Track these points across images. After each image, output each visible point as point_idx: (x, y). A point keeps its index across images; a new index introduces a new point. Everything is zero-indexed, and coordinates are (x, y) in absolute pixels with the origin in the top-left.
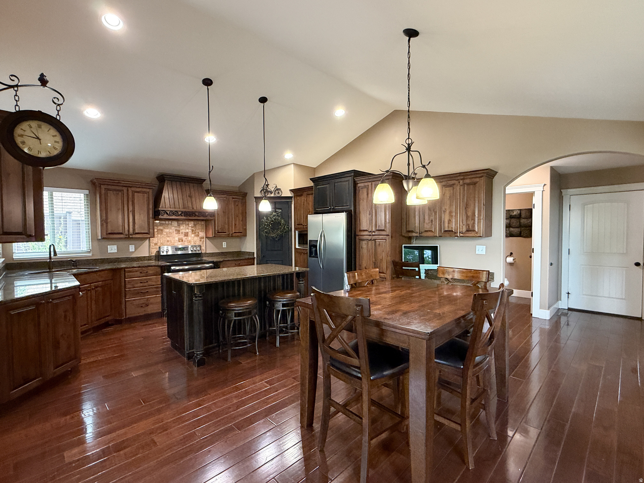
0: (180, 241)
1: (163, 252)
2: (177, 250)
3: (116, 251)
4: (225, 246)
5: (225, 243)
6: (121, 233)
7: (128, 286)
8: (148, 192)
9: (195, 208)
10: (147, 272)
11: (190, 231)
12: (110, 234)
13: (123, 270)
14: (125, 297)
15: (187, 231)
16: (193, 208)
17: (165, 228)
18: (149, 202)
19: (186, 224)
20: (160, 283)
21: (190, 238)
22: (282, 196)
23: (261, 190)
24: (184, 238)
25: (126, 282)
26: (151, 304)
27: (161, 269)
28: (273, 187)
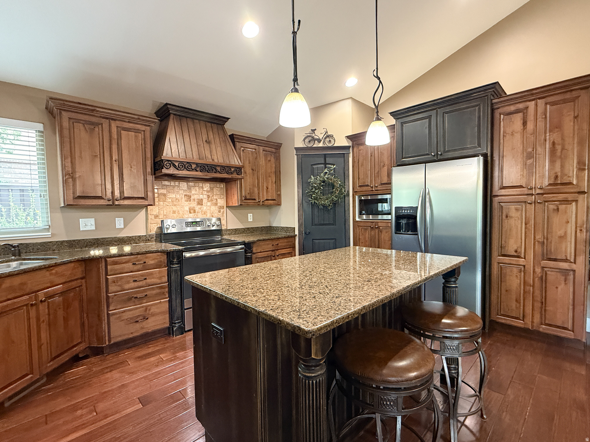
0: (192, 211)
1: (167, 229)
2: (188, 225)
3: (93, 228)
4: (251, 219)
5: (251, 215)
6: (100, 198)
7: (112, 288)
8: (144, 131)
9: (216, 161)
10: (145, 263)
11: (205, 196)
12: (80, 197)
13: (103, 260)
14: (108, 307)
15: (201, 197)
16: (213, 160)
17: (169, 192)
18: (145, 148)
19: (199, 187)
20: (167, 281)
21: (205, 208)
22: (335, 145)
23: (304, 137)
24: (197, 208)
25: (110, 281)
26: (153, 315)
27: (167, 257)
28: (321, 133)
